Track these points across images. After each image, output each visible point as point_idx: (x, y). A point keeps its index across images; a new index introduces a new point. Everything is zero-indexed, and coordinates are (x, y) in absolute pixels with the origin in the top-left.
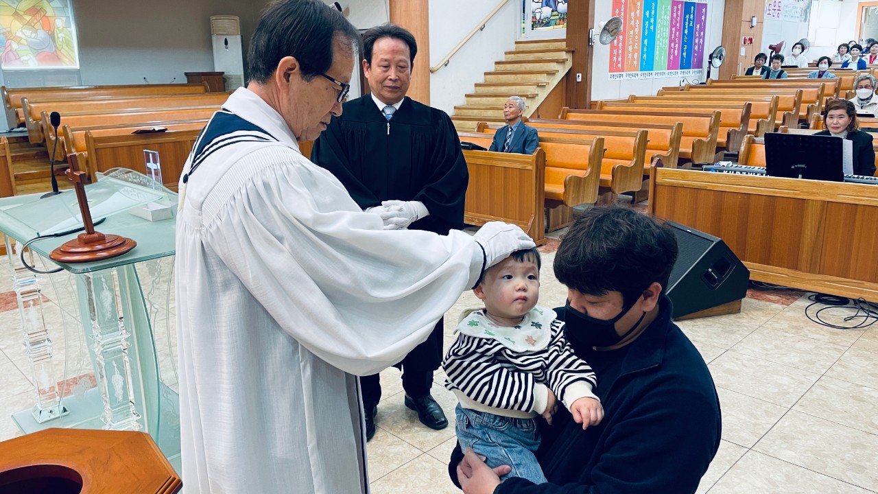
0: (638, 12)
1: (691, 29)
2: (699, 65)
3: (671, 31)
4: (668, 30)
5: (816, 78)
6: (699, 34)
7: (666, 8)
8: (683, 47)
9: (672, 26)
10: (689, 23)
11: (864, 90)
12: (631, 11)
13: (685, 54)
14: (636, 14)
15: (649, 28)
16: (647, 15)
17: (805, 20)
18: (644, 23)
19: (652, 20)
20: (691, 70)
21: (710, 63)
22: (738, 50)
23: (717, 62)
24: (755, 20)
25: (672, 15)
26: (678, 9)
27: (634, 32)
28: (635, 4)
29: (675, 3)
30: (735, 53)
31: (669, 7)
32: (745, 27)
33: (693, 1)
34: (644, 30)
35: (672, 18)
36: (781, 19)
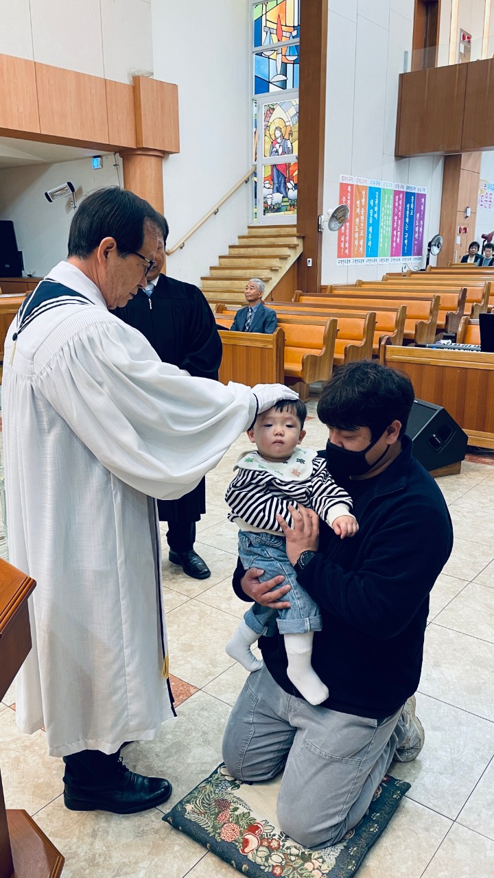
0: (363, 200)
1: (411, 218)
2: (419, 253)
3: (394, 220)
4: (391, 218)
6: (419, 223)
7: (389, 197)
8: (404, 235)
9: (394, 215)
10: (410, 213)
12: (356, 200)
13: (406, 241)
14: (361, 202)
15: (373, 216)
16: (372, 203)
18: (369, 211)
19: (376, 209)
20: (412, 257)
21: (429, 250)
22: (454, 239)
23: (435, 250)
24: (469, 210)
25: (394, 204)
26: (399, 199)
27: (360, 220)
28: (360, 193)
29: (397, 193)
30: (451, 242)
31: (392, 197)
32: (460, 217)
33: (413, 191)
34: (369, 219)
35: (394, 207)
36: (492, 209)
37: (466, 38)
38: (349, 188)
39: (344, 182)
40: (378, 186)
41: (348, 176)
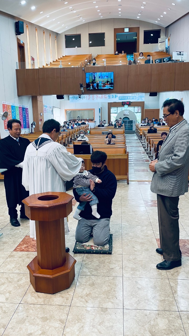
0: (10, 110)
1: (25, 116)
2: (29, 127)
5: (63, 131)
6: (27, 117)
7: (18, 109)
8: (24, 121)
9: (20, 115)
10: (24, 114)
11: (82, 134)
13: (24, 124)
14: (9, 111)
15: (14, 115)
16: (13, 111)
17: (52, 114)
18: (12, 114)
19: (14, 113)
20: (27, 129)
21: (32, 126)
22: (39, 123)
23: (34, 126)
24: (42, 114)
25: (19, 111)
26: (21, 110)
27: (10, 116)
28: (9, 107)
29: (20, 108)
32: (39, 116)
33: (24, 107)
36: (47, 113)
37: (33, 59)
39: (4, 104)
40: (14, 105)
41: (4, 102)
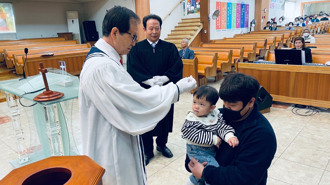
0: (225, 8)
1: (244, 13)
2: (247, 26)
3: (237, 14)
4: (236, 14)
5: (288, 30)
6: (247, 15)
8: (241, 20)
9: (237, 12)
10: (243, 11)
11: (306, 34)
12: (222, 8)
13: (242, 22)
14: (224, 8)
15: (229, 13)
16: (228, 9)
17: (283, 9)
18: (227, 12)
19: (230, 11)
20: (244, 28)
21: (251, 25)
23: (253, 25)
24: (266, 10)
25: (237, 8)
26: (239, 7)
27: (224, 15)
28: (224, 5)
29: (238, 4)
30: (259, 22)
31: (236, 6)
32: (262, 12)
33: (244, 3)
34: (227, 14)
35: (237, 9)
36: (275, 9)
38: (220, 3)
39: (218, 1)
40: (230, 2)
